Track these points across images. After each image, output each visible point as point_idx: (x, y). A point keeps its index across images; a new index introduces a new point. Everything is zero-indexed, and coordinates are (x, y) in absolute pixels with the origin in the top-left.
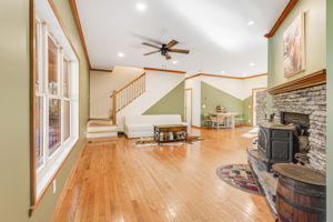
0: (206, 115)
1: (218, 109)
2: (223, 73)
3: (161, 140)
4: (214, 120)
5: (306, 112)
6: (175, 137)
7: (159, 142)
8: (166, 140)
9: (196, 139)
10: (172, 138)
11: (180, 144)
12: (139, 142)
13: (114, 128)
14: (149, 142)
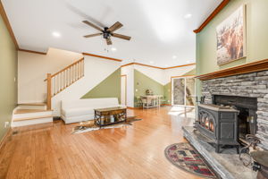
0: (138, 97)
1: (147, 92)
2: (151, 63)
3: (102, 124)
4: (144, 101)
5: (252, 96)
6: (116, 119)
7: (100, 125)
8: (107, 123)
9: (133, 119)
10: (112, 120)
11: (121, 126)
12: (78, 128)
13: (49, 113)
14: (90, 126)
